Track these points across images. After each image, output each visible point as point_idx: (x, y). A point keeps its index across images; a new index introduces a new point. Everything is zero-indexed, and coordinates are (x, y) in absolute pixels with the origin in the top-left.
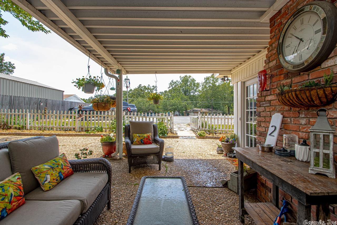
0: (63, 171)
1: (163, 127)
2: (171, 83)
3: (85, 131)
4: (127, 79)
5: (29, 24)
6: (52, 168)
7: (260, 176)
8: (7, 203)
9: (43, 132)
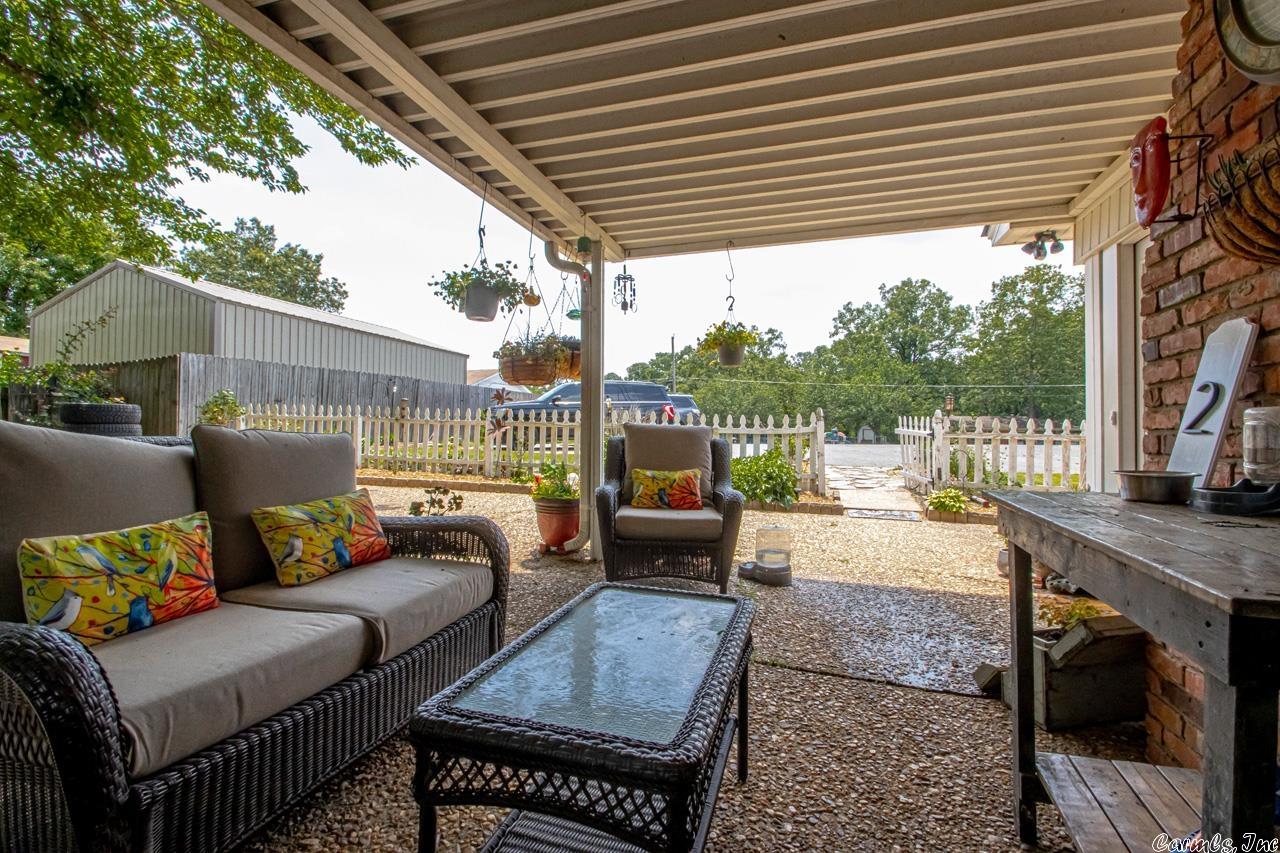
0: (349, 538)
1: (779, 467)
2: (841, 316)
3: (512, 475)
4: (625, 278)
5: (359, 142)
6: (315, 521)
7: (1162, 652)
8: (152, 584)
9: (395, 473)
